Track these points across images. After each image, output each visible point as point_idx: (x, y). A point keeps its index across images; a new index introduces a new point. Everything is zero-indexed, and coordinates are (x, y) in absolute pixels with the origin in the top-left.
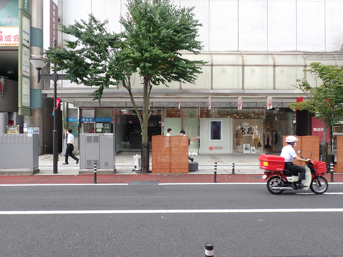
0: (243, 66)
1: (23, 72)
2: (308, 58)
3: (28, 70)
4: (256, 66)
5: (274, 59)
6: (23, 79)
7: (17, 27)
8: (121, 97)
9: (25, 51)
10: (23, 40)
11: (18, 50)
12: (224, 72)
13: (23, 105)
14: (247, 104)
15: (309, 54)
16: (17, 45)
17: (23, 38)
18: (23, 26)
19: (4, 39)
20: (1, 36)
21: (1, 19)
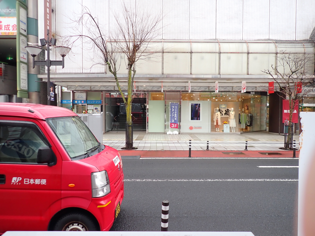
0: (220, 53)
1: (21, 58)
2: (279, 46)
3: (26, 57)
4: (232, 53)
5: (248, 47)
6: (21, 65)
7: (15, 17)
8: (109, 82)
9: (22, 40)
10: (21, 29)
11: (16, 38)
12: (202, 58)
13: (21, 88)
14: (224, 88)
15: (281, 42)
16: (15, 33)
17: (21, 27)
18: (20, 16)
19: (3, 28)
20: (1, 25)
21: (1, 10)
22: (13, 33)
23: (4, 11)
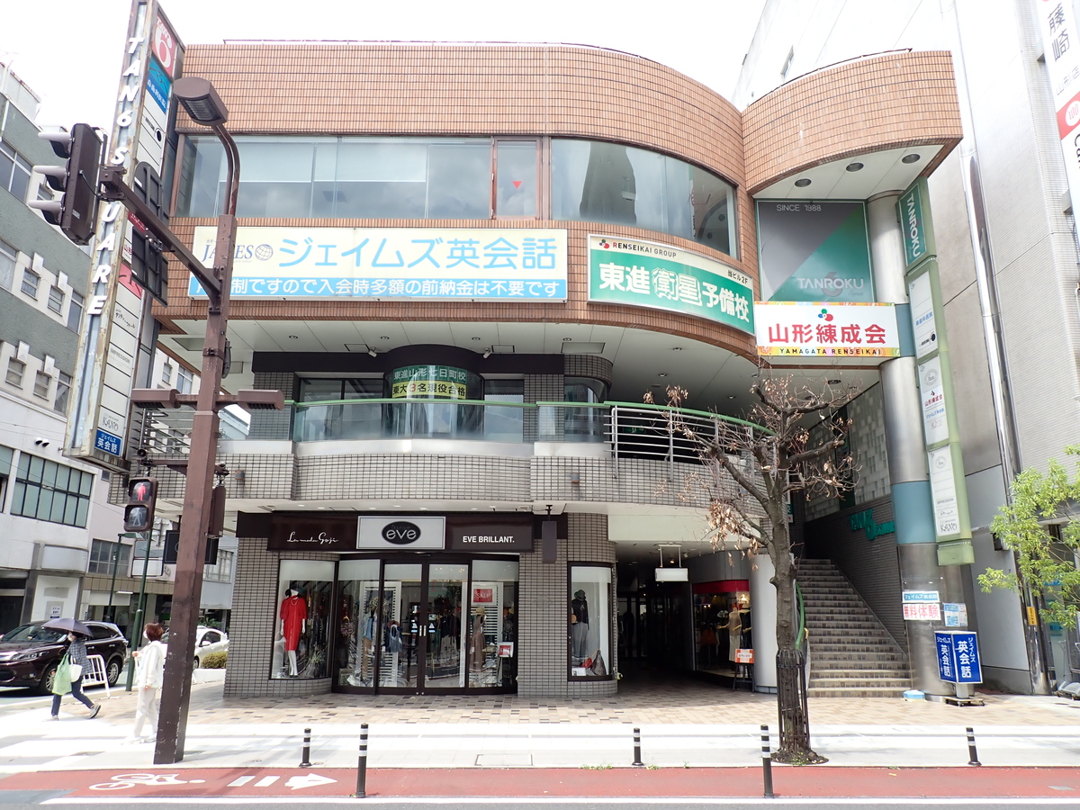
16: (877, 352)
19: (839, 336)
20: (830, 326)
21: (809, 280)
22: (871, 352)
23: (819, 285)
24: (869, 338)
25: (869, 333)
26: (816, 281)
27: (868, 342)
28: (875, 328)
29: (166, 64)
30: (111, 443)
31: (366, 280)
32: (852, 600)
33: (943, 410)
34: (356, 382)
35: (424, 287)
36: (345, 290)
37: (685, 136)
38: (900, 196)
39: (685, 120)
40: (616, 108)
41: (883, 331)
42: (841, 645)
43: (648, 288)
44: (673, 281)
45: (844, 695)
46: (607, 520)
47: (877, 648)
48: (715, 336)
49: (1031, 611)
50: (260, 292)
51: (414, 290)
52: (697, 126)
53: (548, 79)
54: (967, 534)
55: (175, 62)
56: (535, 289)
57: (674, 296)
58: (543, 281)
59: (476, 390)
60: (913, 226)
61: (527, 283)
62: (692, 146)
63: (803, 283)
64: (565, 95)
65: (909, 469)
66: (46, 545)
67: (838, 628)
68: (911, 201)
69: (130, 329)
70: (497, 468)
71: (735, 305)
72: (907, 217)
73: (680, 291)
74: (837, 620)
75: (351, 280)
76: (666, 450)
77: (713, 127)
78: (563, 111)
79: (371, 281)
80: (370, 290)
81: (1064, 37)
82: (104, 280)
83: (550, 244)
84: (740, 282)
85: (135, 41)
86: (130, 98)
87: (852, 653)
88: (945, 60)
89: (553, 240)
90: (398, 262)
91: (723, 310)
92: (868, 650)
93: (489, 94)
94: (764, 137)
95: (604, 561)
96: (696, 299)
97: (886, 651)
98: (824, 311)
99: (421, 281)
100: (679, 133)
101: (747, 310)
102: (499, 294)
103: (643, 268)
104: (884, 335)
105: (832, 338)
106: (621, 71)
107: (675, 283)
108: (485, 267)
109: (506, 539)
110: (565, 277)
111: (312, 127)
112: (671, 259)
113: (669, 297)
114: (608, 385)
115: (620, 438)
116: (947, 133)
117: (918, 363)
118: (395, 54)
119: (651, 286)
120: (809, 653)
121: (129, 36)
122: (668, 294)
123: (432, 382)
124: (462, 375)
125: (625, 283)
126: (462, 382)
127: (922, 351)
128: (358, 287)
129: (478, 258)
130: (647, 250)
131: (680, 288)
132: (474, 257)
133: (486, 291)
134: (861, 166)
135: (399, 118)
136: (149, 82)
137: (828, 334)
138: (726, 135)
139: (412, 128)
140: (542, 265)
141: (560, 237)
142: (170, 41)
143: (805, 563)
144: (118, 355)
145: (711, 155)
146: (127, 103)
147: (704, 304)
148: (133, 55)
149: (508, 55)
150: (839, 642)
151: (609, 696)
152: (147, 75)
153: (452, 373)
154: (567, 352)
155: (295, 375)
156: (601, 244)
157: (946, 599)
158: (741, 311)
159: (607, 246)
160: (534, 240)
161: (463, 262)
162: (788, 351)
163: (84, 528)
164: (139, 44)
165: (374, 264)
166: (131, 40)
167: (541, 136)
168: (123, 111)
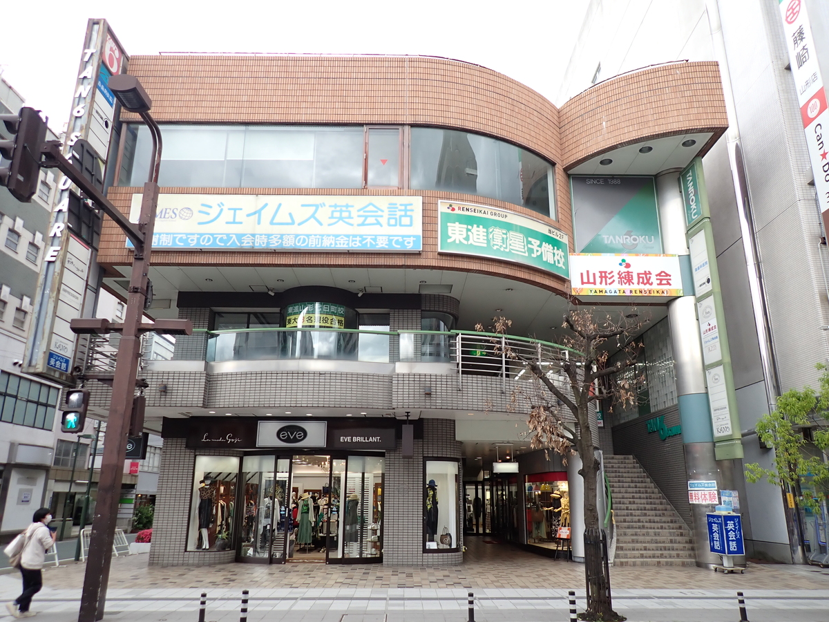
16: (665, 293)
19: (635, 280)
20: (628, 272)
21: (611, 237)
22: (660, 292)
23: (619, 240)
24: (659, 282)
25: (658, 277)
26: (617, 238)
27: (658, 284)
28: (663, 274)
29: (114, 70)
30: (61, 362)
31: (265, 235)
32: (649, 488)
33: (717, 337)
34: (259, 315)
35: (310, 241)
36: (248, 243)
37: (514, 126)
38: (681, 172)
39: (514, 114)
40: (460, 104)
41: (670, 276)
42: (641, 524)
43: (486, 242)
44: (505, 236)
45: (643, 564)
46: (455, 424)
47: (669, 526)
48: (538, 279)
49: (790, 496)
50: (182, 244)
51: (303, 243)
52: (524, 118)
53: (408, 82)
54: (738, 435)
55: (121, 69)
56: (397, 242)
57: (506, 248)
58: (403, 236)
59: (352, 322)
60: (692, 195)
61: (391, 238)
62: (520, 133)
63: (607, 239)
64: (421, 94)
65: (692, 384)
66: (20, 444)
67: (638, 510)
68: (689, 176)
69: (79, 273)
70: (366, 382)
71: (554, 256)
72: (687, 189)
73: (510, 245)
74: (637, 504)
75: (253, 235)
76: (499, 369)
77: (536, 119)
78: (420, 106)
79: (268, 236)
80: (268, 243)
81: (805, 51)
82: (59, 234)
83: (409, 208)
84: (558, 238)
85: (89, 52)
86: (84, 95)
87: (649, 530)
88: (713, 68)
89: (411, 204)
90: (290, 221)
91: (545, 259)
92: (662, 528)
93: (363, 93)
94: (576, 127)
95: (452, 456)
96: (523, 250)
97: (676, 528)
98: (623, 261)
99: (308, 236)
100: (510, 124)
101: (563, 259)
102: (369, 246)
103: (481, 227)
104: (670, 279)
105: (630, 281)
106: (465, 76)
107: (507, 238)
108: (359, 225)
109: (375, 439)
110: (420, 233)
111: (225, 118)
112: (504, 220)
113: (502, 249)
114: (456, 318)
115: (463, 359)
116: (716, 123)
117: (698, 300)
118: (291, 63)
119: (488, 240)
120: (615, 530)
121: (85, 48)
122: (501, 246)
123: (317, 315)
124: (341, 310)
125: (467, 238)
126: (341, 315)
127: (700, 291)
128: (258, 240)
129: (352, 218)
130: (485, 213)
131: (511, 242)
132: (350, 217)
133: (358, 244)
134: (650, 149)
135: (293, 111)
136: (99, 83)
137: (627, 278)
138: (546, 126)
139: (303, 119)
140: (403, 223)
141: (417, 202)
142: (117, 53)
143: (613, 458)
144: (69, 293)
145: (535, 140)
146: (81, 99)
147: (530, 254)
148: (87, 62)
149: (378, 64)
150: (639, 521)
151: (456, 565)
152: (98, 78)
153: (333, 308)
154: (424, 292)
155: (211, 311)
156: (448, 208)
157: (722, 488)
158: (558, 260)
159: (453, 210)
160: (396, 204)
161: (341, 222)
162: (596, 292)
163: (51, 430)
164: (92, 54)
165: (272, 223)
166: (86, 51)
167: (403, 125)
168: (78, 105)
